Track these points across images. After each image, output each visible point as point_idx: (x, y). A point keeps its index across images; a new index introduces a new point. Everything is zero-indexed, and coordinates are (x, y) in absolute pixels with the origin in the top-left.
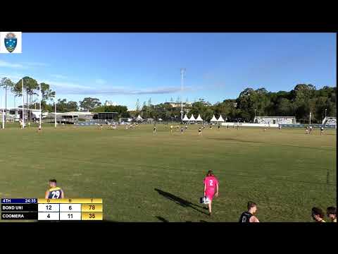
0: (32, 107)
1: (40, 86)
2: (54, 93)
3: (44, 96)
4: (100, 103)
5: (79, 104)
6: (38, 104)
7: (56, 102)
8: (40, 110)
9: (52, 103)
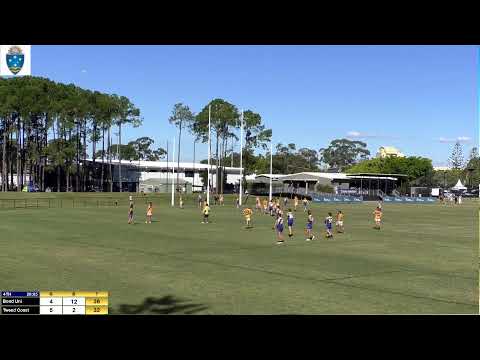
0: (226, 162)
1: (241, 118)
2: (269, 133)
3: (249, 139)
4: (367, 153)
5: (319, 156)
6: (236, 157)
7: (273, 151)
8: (241, 169)
9: (264, 153)
